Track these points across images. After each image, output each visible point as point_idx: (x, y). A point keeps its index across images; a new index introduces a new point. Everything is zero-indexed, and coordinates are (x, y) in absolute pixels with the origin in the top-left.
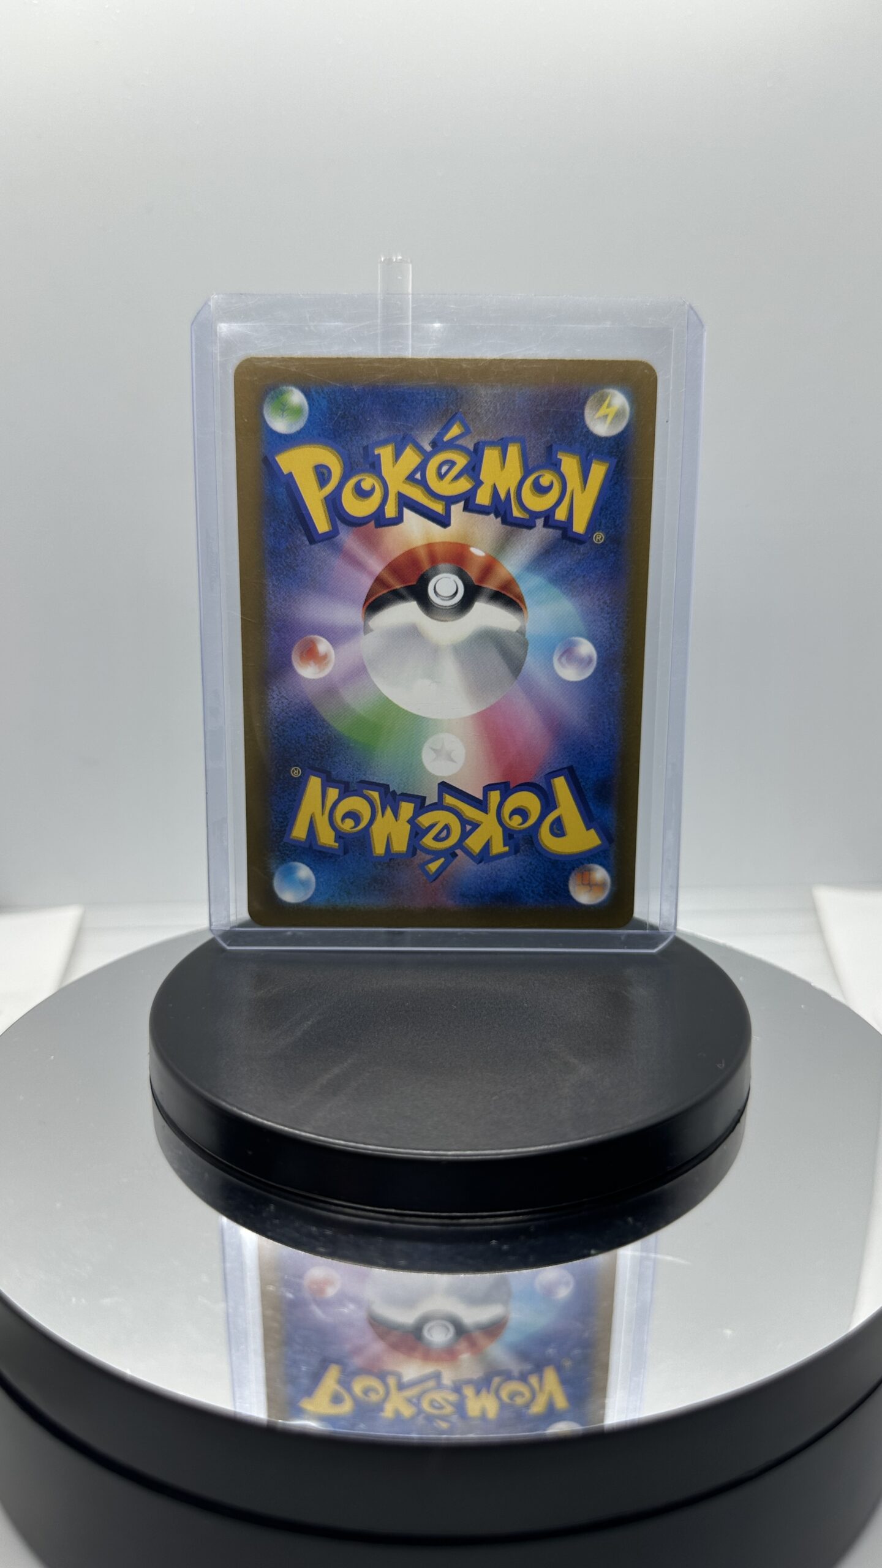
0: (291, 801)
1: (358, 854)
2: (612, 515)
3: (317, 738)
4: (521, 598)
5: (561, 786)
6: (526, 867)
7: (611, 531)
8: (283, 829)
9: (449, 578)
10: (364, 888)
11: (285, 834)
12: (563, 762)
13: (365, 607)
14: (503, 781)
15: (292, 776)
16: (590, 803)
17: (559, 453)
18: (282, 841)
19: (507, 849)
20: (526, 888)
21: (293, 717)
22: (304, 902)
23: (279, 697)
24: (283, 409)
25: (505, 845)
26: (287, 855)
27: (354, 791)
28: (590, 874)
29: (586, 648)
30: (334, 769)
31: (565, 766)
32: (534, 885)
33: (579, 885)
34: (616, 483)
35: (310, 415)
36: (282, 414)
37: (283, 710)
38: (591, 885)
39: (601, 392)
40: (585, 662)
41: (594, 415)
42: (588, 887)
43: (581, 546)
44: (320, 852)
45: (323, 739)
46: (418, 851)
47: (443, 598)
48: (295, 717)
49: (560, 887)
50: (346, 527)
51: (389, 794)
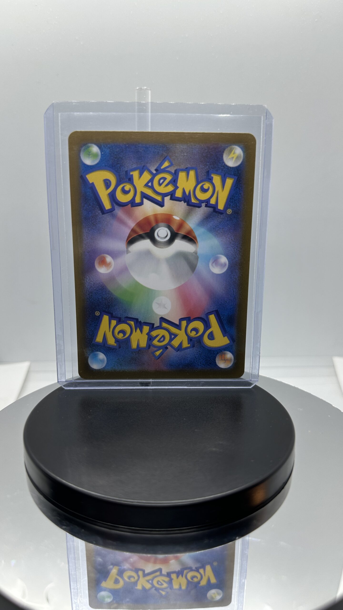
0: (95, 326)
1: (125, 348)
2: (235, 201)
3: (106, 299)
4: (195, 238)
5: (212, 318)
6: (198, 353)
7: (235, 208)
8: (92, 338)
9: (164, 229)
10: (128, 363)
11: (93, 340)
12: (214, 308)
13: (127, 242)
14: (188, 317)
15: (96, 315)
16: (225, 326)
17: (212, 174)
18: (92, 343)
19: (189, 345)
20: (198, 362)
21: (96, 290)
22: (101, 369)
23: (89, 281)
24: (89, 154)
25: (188, 344)
26: (94, 349)
27: (122, 321)
28: (225, 355)
29: (224, 260)
30: (114, 312)
31: (214, 310)
32: (201, 361)
33: (220, 360)
34: (237, 188)
35: (101, 157)
36: (89, 157)
37: (91, 287)
38: (225, 360)
39: (231, 147)
40: (223, 265)
41: (228, 157)
42: (224, 361)
43: (221, 215)
44: (108, 347)
45: (109, 299)
46: (151, 346)
47: (162, 238)
48: (97, 290)
49: (212, 361)
50: (118, 207)
51: (138, 323)
